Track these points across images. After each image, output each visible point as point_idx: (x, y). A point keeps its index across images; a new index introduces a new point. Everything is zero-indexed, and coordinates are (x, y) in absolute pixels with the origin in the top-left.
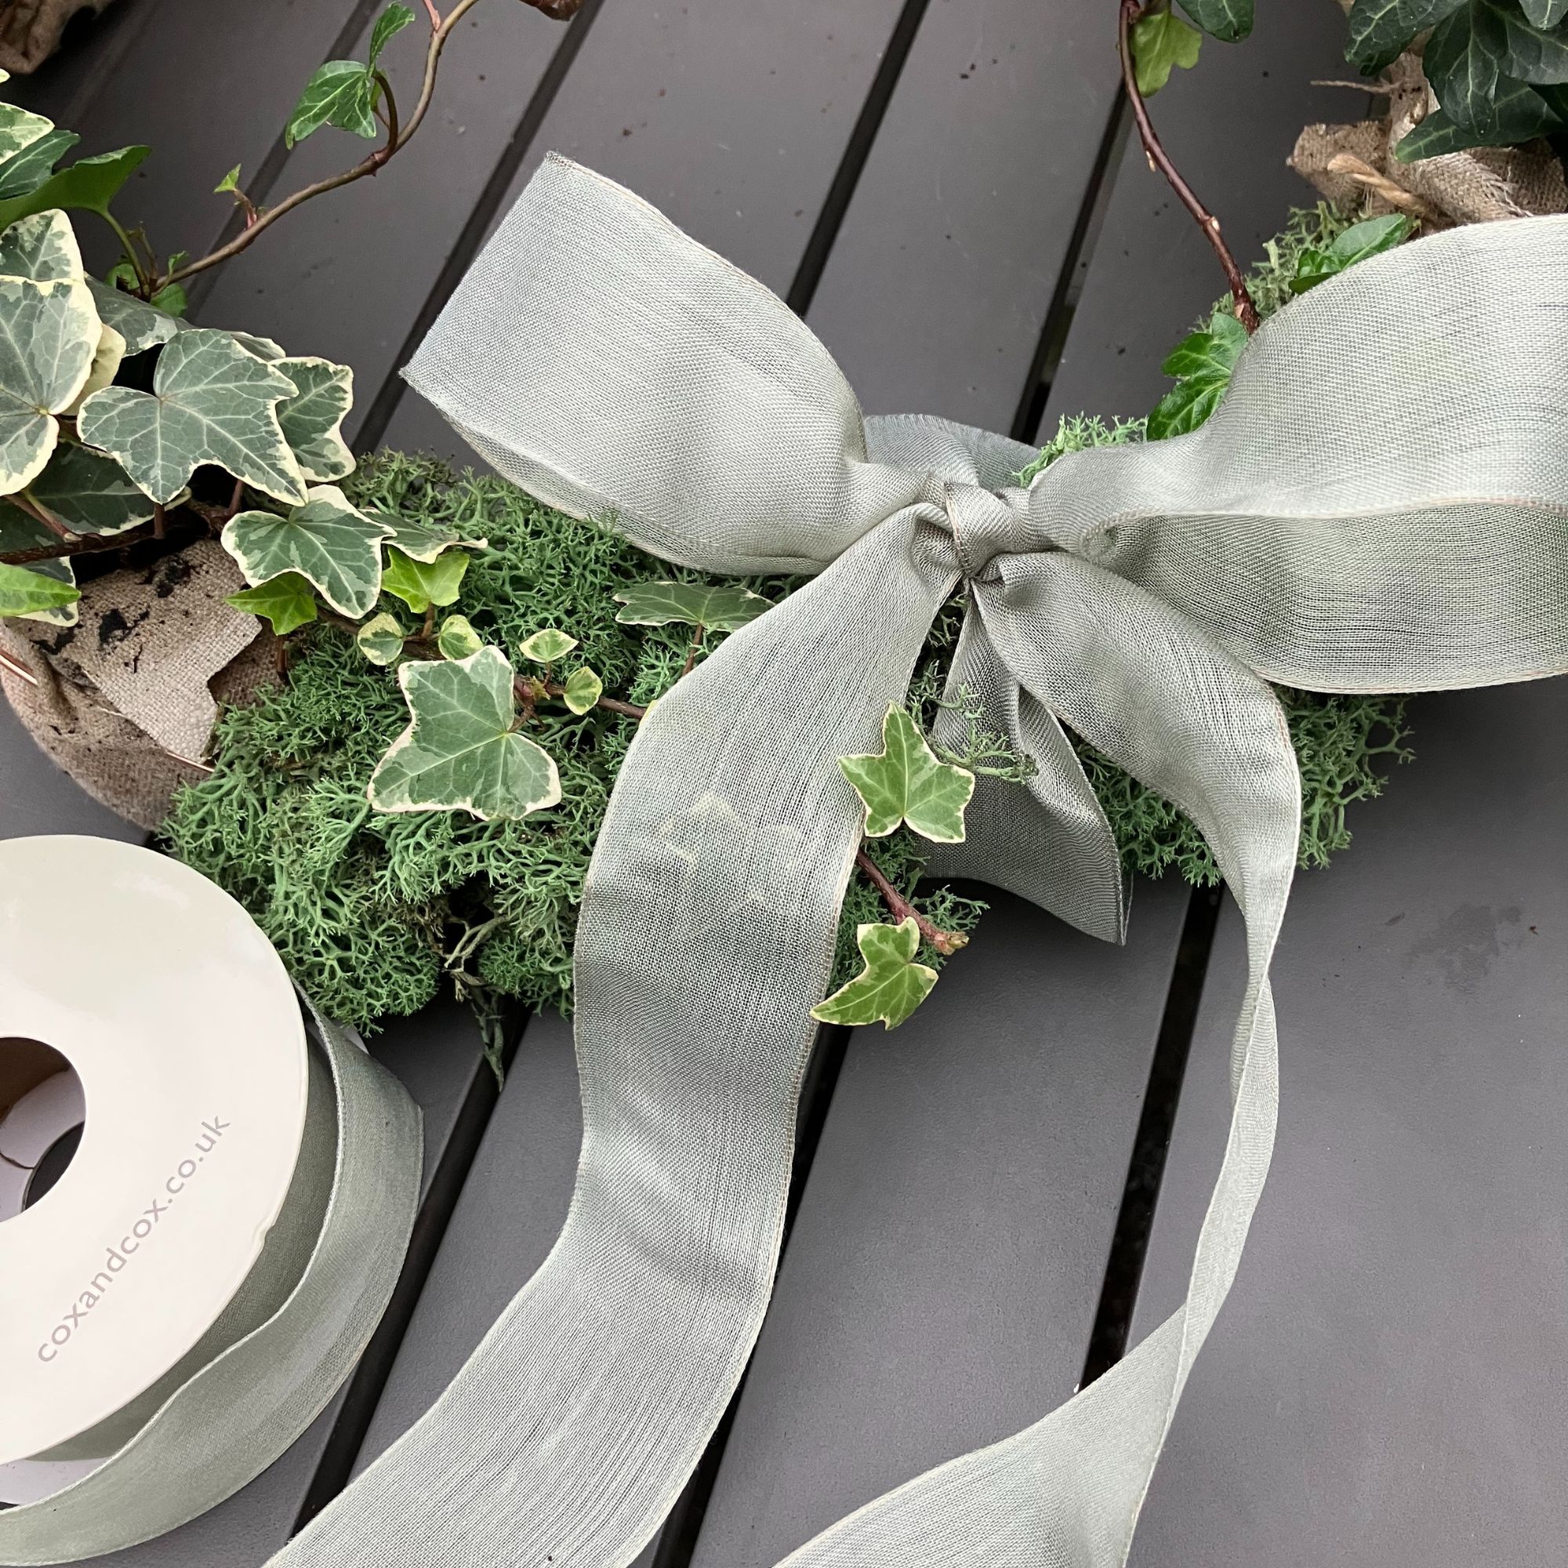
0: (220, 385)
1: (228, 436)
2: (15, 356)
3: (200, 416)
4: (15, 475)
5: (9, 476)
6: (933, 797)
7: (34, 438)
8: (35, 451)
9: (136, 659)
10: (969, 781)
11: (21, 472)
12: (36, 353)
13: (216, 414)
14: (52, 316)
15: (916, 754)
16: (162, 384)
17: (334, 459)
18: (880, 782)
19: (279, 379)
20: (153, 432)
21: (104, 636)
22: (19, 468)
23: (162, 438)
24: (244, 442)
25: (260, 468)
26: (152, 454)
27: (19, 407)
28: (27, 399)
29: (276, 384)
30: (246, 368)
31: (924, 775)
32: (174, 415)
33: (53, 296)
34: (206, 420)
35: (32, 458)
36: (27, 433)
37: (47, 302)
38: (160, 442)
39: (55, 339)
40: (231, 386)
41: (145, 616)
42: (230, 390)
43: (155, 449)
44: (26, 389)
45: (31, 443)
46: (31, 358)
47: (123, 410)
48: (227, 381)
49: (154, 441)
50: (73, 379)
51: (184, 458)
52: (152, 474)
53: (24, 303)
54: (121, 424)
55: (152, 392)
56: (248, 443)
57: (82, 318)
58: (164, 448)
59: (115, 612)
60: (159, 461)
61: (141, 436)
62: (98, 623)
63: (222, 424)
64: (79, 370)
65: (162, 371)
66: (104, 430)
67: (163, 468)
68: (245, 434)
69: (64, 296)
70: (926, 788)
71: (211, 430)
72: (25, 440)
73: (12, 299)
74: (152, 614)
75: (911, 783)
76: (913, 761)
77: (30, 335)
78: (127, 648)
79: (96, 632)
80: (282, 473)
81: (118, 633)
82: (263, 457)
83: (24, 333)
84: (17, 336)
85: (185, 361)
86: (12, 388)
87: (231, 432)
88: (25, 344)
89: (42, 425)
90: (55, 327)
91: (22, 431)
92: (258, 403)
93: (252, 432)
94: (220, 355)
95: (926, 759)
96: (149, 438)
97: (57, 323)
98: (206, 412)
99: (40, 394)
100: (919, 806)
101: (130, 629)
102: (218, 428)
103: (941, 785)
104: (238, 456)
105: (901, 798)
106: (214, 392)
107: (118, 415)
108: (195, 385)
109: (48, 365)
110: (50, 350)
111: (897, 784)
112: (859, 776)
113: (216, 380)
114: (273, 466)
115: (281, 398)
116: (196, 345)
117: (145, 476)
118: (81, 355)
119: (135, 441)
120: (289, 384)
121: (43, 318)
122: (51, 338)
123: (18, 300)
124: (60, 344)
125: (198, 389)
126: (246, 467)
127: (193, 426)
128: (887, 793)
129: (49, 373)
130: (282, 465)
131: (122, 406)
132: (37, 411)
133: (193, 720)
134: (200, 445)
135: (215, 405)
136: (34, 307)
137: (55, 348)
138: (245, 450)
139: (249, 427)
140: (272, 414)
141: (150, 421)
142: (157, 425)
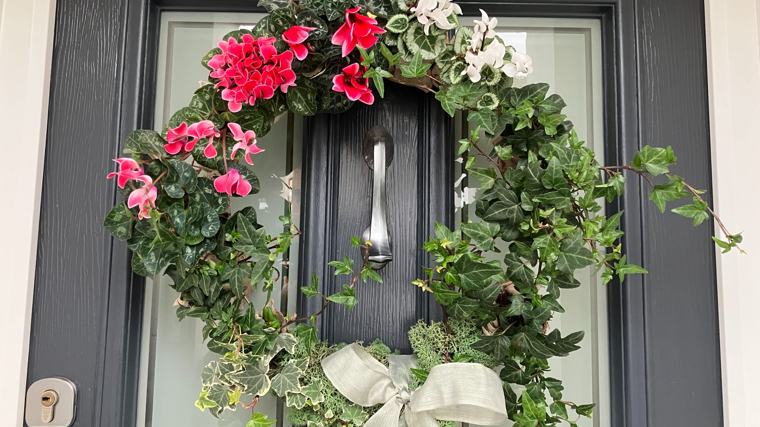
56: (294, 384)
80: (298, 388)
106: (290, 375)
117: (279, 393)
126: (293, 389)
139: (295, 381)
140: (298, 379)
141: (280, 382)
142: (281, 383)
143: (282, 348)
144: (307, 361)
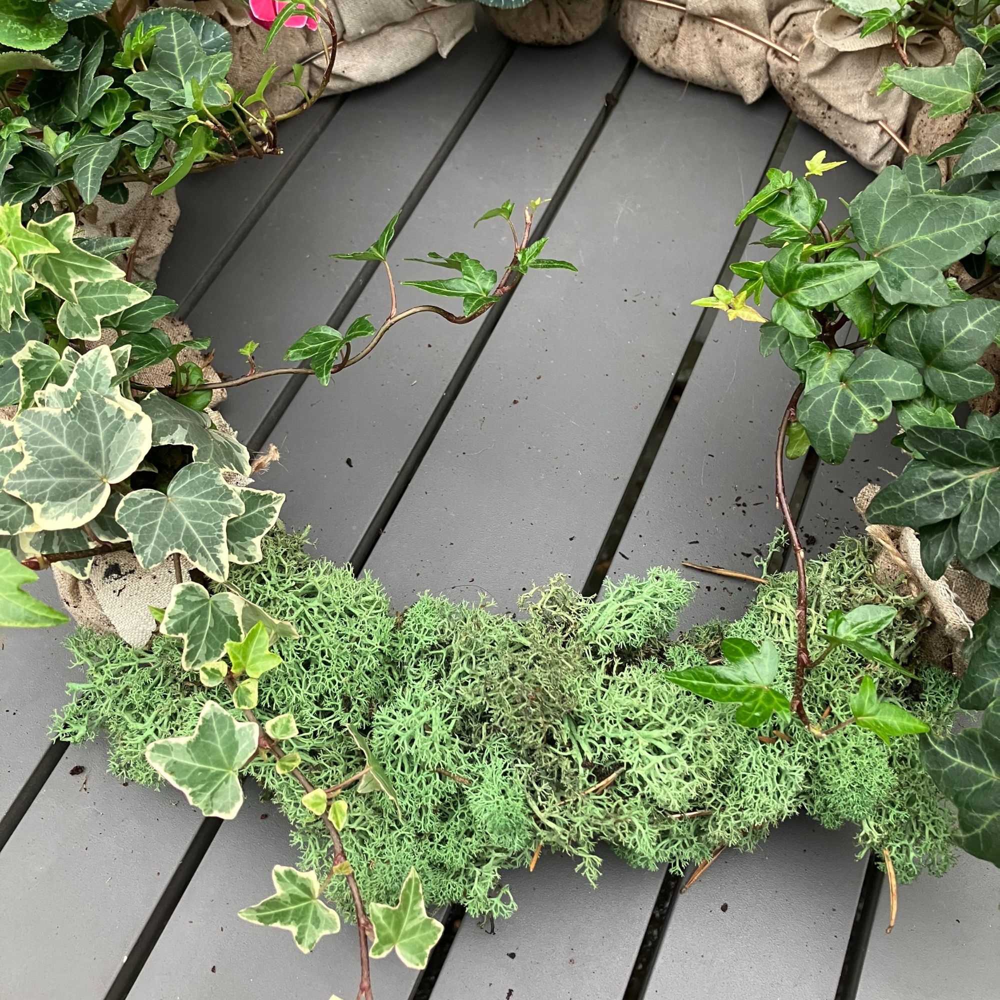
0: (202, 500)
1: (196, 534)
2: (100, 449)
3: (184, 517)
4: (78, 518)
5: (74, 518)
6: (416, 937)
7: (95, 496)
8: (92, 506)
9: (120, 591)
10: (439, 930)
11: (81, 517)
12: (112, 449)
13: (194, 519)
14: (126, 432)
15: (415, 908)
16: (172, 490)
17: (251, 554)
18: (389, 924)
19: (237, 501)
20: (155, 524)
21: (107, 574)
22: (81, 514)
23: (160, 529)
24: (203, 540)
25: (206, 557)
26: (150, 538)
27: (93, 476)
28: (99, 472)
29: (233, 504)
30: (221, 491)
31: (416, 922)
32: (171, 513)
33: (132, 420)
34: (187, 522)
35: (89, 510)
36: (92, 493)
37: (127, 422)
38: (157, 531)
39: (124, 444)
40: (208, 502)
41: (132, 572)
42: (206, 504)
43: (152, 536)
44: (99, 467)
45: (92, 500)
46: (109, 451)
47: (145, 506)
48: (206, 498)
49: (154, 530)
50: (127, 468)
51: (167, 545)
52: (146, 551)
53: (115, 420)
54: (141, 515)
55: (166, 494)
56: (205, 540)
57: (142, 437)
58: (158, 536)
59: (117, 565)
60: (152, 544)
61: (149, 526)
62: (106, 567)
63: (195, 526)
64: (131, 464)
65: (175, 482)
66: (129, 518)
67: (154, 549)
68: (205, 534)
69: (137, 422)
70: (414, 930)
71: (188, 529)
72: (90, 497)
73: (109, 415)
74: (136, 572)
75: (407, 926)
76: (413, 911)
77: (112, 439)
78: (118, 584)
79: (104, 570)
80: (218, 561)
81: (115, 575)
82: (210, 550)
83: (110, 437)
84: (105, 438)
85: (189, 480)
86: (93, 465)
87: (197, 531)
88: (108, 443)
89: (101, 490)
90: (126, 437)
91: (90, 492)
92: (219, 517)
93: (210, 534)
94: (209, 481)
95: (420, 912)
96: (152, 527)
97: (129, 436)
98: (189, 516)
99: (107, 471)
100: (406, 941)
101: (122, 576)
102: (192, 528)
103: (423, 930)
104: (196, 547)
105: (398, 934)
106: (197, 504)
107: (141, 509)
108: (189, 496)
109: (116, 457)
110: (120, 450)
111: (398, 926)
112: (378, 918)
113: (202, 496)
114: (214, 556)
115: (233, 516)
116: (198, 473)
117: (142, 551)
118: (136, 456)
119: (144, 528)
120: (241, 505)
121: (122, 431)
122: (122, 443)
123: (113, 417)
124: (126, 448)
125: (190, 499)
126: (199, 556)
127: (178, 524)
128: (391, 931)
129: (115, 461)
130: (219, 556)
131: (145, 502)
132: (101, 480)
133: (141, 629)
134: (177, 539)
135: (196, 512)
136: (119, 424)
137: (123, 449)
138: (202, 544)
139: (209, 531)
140: (224, 525)
141: (157, 516)
142: (160, 519)
143: (185, 443)
144: (272, 509)
